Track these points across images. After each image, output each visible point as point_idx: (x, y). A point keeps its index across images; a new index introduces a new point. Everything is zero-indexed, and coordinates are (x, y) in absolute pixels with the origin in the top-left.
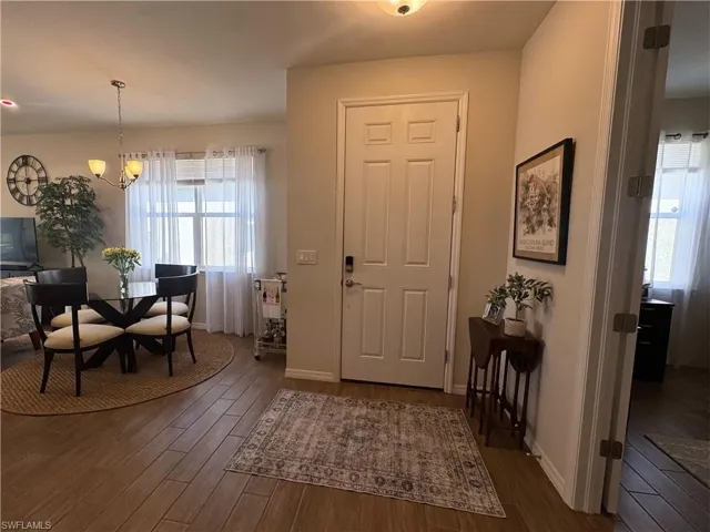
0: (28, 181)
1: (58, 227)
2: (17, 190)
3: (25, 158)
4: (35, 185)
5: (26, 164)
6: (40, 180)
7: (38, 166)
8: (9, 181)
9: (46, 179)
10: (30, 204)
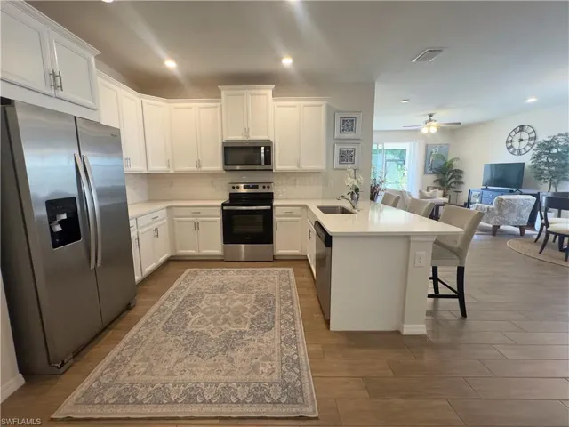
0: (521, 140)
2: (512, 146)
3: (522, 126)
4: (525, 142)
5: (521, 130)
6: (530, 139)
7: (531, 130)
8: (507, 142)
9: (535, 138)
10: (520, 154)
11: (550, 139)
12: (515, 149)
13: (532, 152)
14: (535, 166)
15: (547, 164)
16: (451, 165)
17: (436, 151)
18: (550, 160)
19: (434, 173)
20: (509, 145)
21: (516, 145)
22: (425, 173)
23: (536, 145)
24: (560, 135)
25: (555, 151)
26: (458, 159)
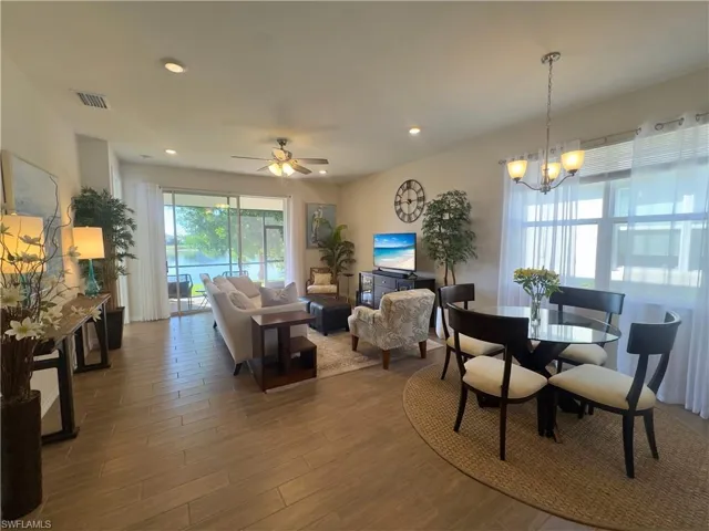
0: (410, 201)
1: (436, 241)
2: (401, 210)
3: (409, 182)
4: (414, 205)
5: (409, 188)
6: (419, 200)
7: (418, 188)
8: (396, 203)
9: (423, 198)
10: (410, 221)
11: (440, 198)
12: (404, 214)
13: (422, 218)
14: (428, 239)
15: (440, 235)
16: (337, 235)
17: (319, 214)
18: (443, 230)
19: (320, 246)
20: (398, 207)
21: (405, 207)
22: (308, 247)
23: (426, 208)
24: (449, 193)
25: (446, 217)
26: (345, 226)
